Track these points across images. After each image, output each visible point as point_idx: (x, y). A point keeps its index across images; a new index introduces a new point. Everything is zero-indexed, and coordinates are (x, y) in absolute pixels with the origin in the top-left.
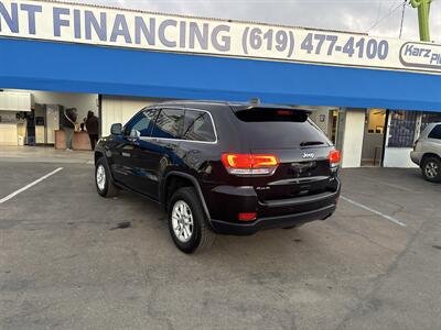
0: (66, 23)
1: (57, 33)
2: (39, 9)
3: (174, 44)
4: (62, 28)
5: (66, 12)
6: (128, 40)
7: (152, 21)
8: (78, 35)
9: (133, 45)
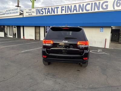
0: (63, 10)
1: (62, 13)
2: (58, 7)
3: (89, 10)
4: (63, 11)
5: (63, 7)
6: (77, 11)
7: (83, 5)
8: (66, 12)
9: (78, 12)
